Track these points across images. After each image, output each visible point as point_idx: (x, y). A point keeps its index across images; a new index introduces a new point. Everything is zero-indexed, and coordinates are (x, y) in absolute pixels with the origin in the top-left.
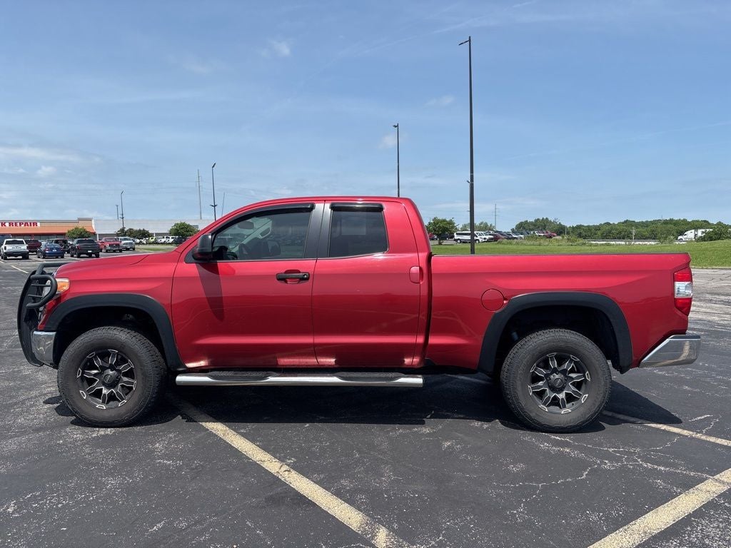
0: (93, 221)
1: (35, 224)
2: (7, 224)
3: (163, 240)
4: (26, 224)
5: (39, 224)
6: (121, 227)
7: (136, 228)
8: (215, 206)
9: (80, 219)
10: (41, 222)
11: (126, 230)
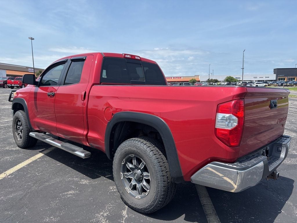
0: (200, 76)
1: (181, 78)
2: (172, 78)
3: (223, 84)
4: (178, 78)
5: (182, 78)
6: (208, 78)
7: (214, 79)
8: (243, 69)
9: (195, 76)
10: (183, 77)
11: (210, 79)
